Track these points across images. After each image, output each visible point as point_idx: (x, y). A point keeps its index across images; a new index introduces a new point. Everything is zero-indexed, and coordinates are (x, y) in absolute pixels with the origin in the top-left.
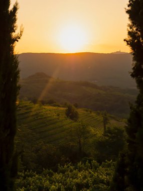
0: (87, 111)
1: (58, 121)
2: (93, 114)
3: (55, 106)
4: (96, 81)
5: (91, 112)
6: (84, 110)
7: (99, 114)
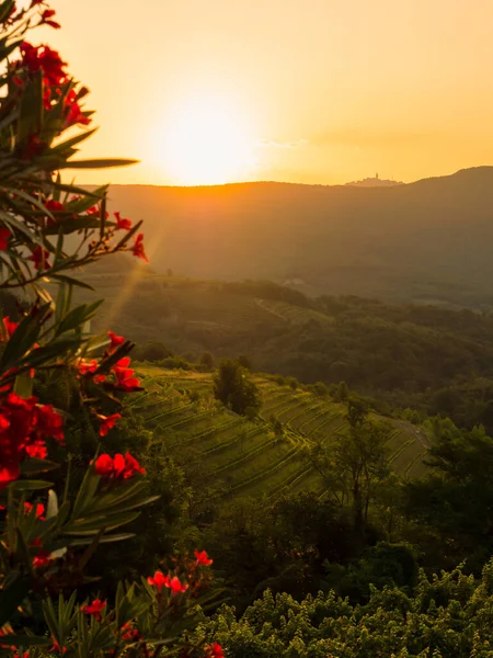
0: (280, 383)
1: (195, 416)
2: (303, 394)
3: (170, 366)
4: (297, 281)
5: (294, 386)
6: (272, 380)
7: (320, 393)
